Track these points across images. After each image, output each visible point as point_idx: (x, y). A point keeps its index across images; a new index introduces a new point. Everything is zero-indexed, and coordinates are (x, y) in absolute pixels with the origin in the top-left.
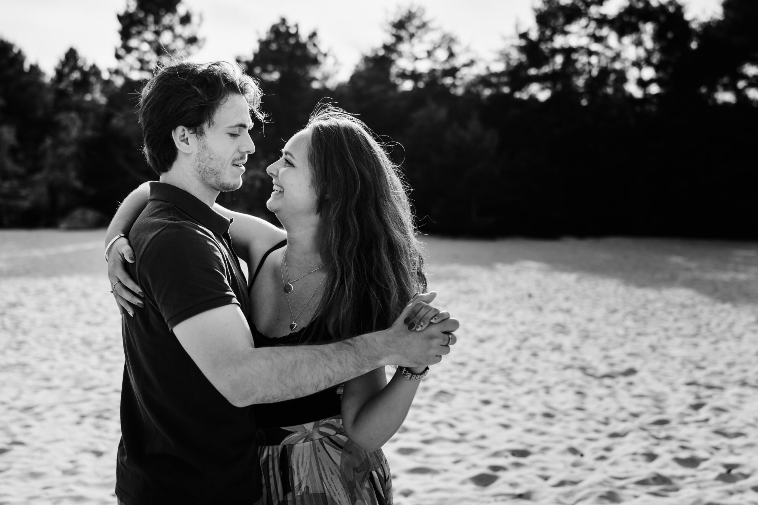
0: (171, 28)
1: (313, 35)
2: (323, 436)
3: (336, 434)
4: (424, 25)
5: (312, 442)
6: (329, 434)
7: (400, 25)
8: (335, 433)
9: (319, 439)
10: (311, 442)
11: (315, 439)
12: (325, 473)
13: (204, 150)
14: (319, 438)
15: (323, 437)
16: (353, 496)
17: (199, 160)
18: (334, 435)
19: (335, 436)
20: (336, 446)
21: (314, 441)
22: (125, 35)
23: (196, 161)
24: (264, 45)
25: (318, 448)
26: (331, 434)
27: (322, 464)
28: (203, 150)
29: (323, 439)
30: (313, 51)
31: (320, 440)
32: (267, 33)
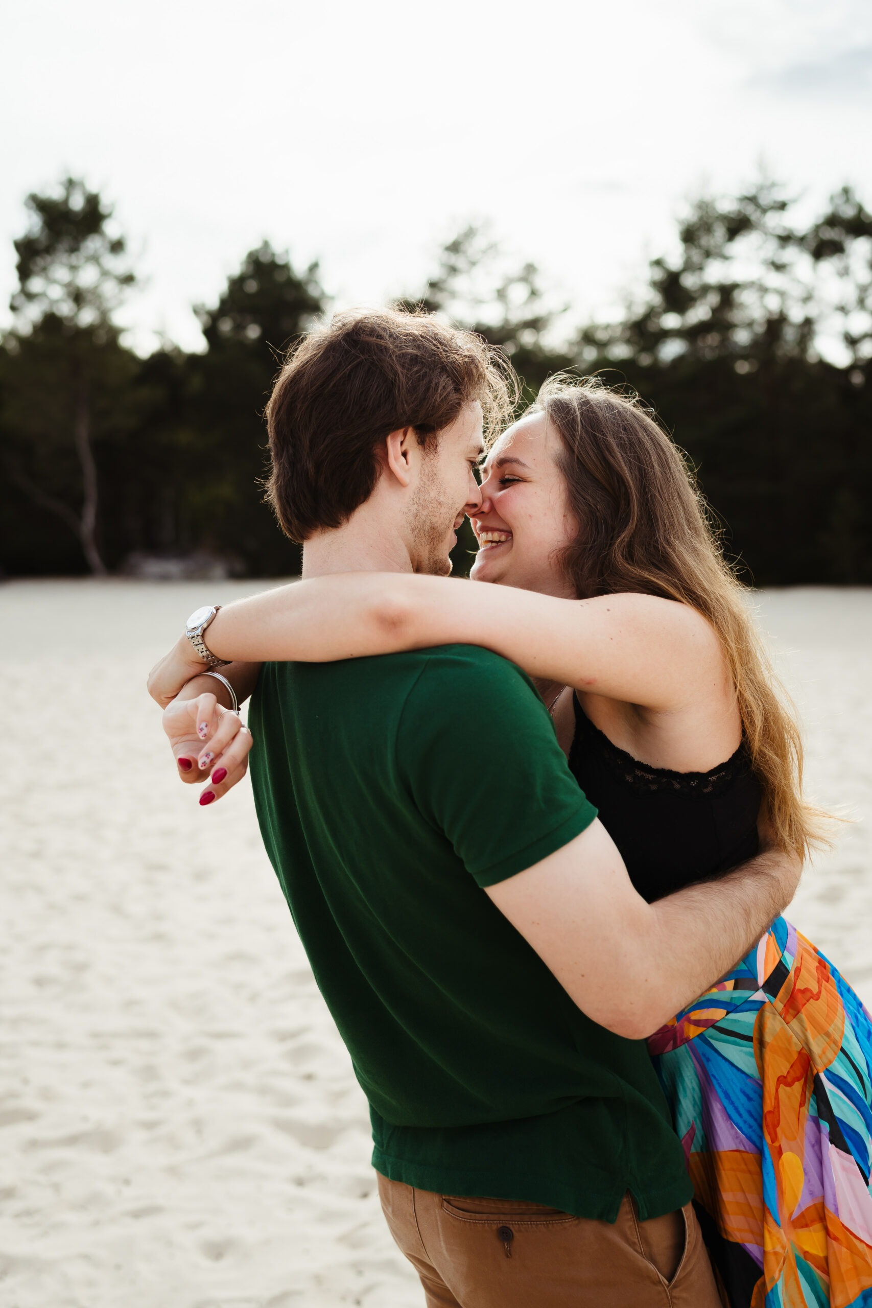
0: (95, 259)
1: (314, 267)
2: (703, 1027)
3: (727, 1014)
4: (492, 248)
5: (688, 1045)
6: (712, 1020)
7: (455, 248)
8: (725, 1014)
9: (698, 1036)
10: (686, 1044)
11: (691, 1038)
12: (732, 1103)
13: (430, 483)
14: (697, 1034)
15: (705, 1029)
16: (776, 1144)
17: (418, 503)
18: (723, 1018)
19: (727, 1020)
20: (738, 1040)
21: (689, 1042)
22: (24, 272)
23: (413, 504)
24: (236, 284)
25: (704, 1055)
26: (718, 1018)
27: (720, 1086)
28: (427, 482)
29: (704, 1033)
30: (313, 291)
31: (701, 1036)
32: (241, 264)
